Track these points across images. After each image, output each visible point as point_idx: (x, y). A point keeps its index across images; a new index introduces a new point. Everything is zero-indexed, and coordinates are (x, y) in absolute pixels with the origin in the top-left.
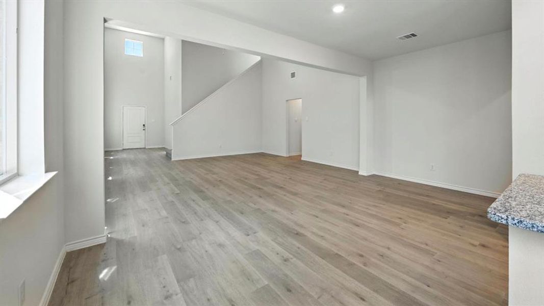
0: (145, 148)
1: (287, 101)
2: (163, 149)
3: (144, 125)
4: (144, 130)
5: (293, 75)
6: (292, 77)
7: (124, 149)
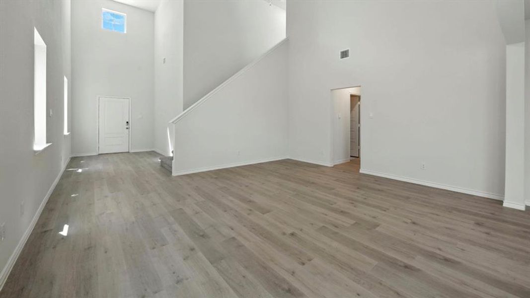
0: (129, 152)
1: (332, 90)
2: (153, 154)
3: (127, 122)
4: (127, 128)
5: (345, 54)
6: (342, 57)
7: (99, 154)
